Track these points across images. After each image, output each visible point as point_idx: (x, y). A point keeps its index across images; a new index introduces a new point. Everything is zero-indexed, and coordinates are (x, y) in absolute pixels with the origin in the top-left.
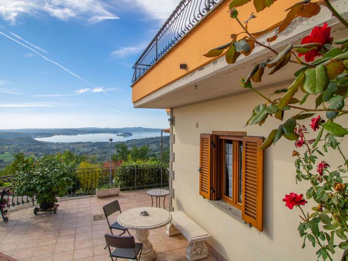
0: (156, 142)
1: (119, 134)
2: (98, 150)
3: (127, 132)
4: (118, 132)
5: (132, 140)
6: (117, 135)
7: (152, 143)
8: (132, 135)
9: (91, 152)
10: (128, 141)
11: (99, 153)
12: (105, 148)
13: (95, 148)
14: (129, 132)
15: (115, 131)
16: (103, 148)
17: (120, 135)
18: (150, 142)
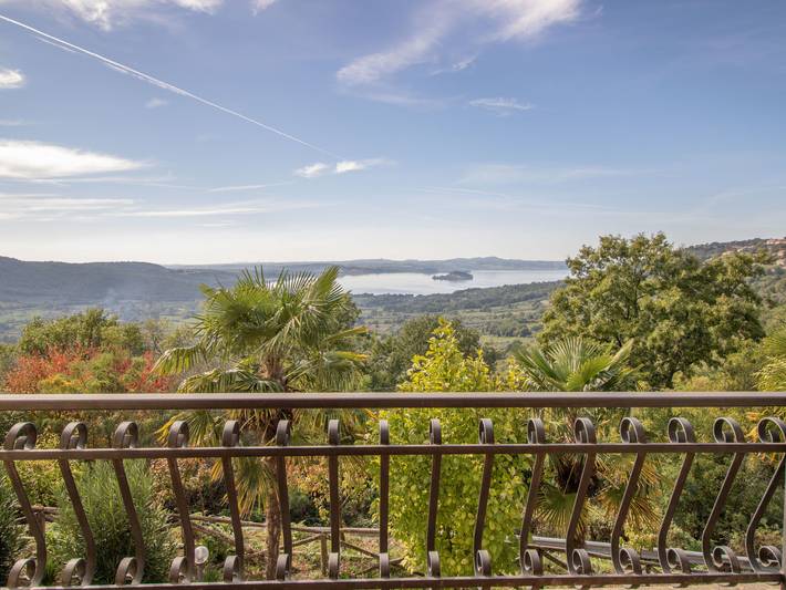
0: (532, 297)
1: (439, 275)
2: (384, 314)
3: (459, 271)
4: (437, 272)
5: (469, 290)
6: (435, 278)
7: (519, 300)
8: (470, 277)
9: (369, 318)
10: (458, 294)
11: (386, 323)
12: (403, 309)
13: (380, 309)
14: (463, 270)
15: (428, 268)
16: (397, 310)
17: (442, 278)
18: (516, 297)
